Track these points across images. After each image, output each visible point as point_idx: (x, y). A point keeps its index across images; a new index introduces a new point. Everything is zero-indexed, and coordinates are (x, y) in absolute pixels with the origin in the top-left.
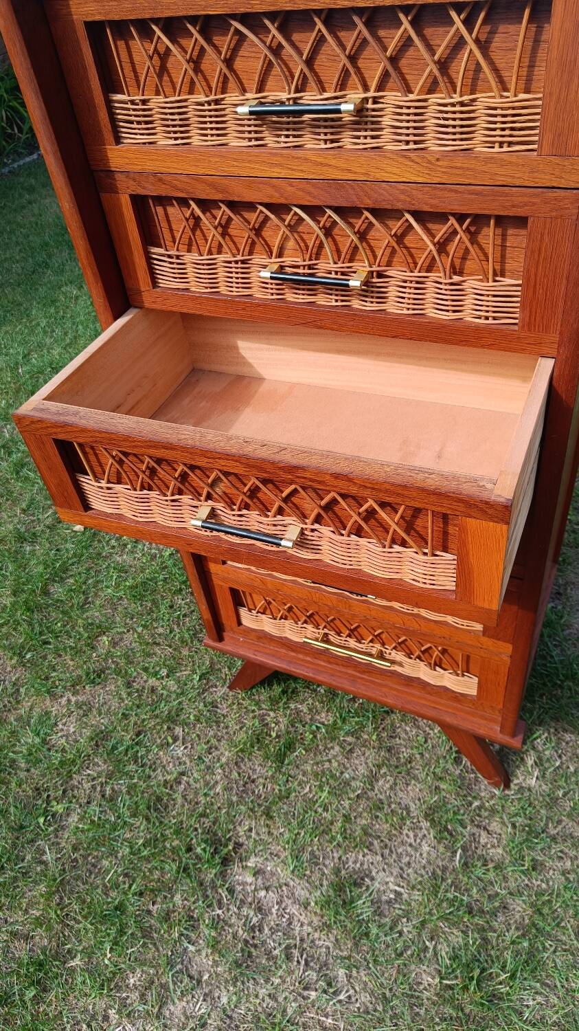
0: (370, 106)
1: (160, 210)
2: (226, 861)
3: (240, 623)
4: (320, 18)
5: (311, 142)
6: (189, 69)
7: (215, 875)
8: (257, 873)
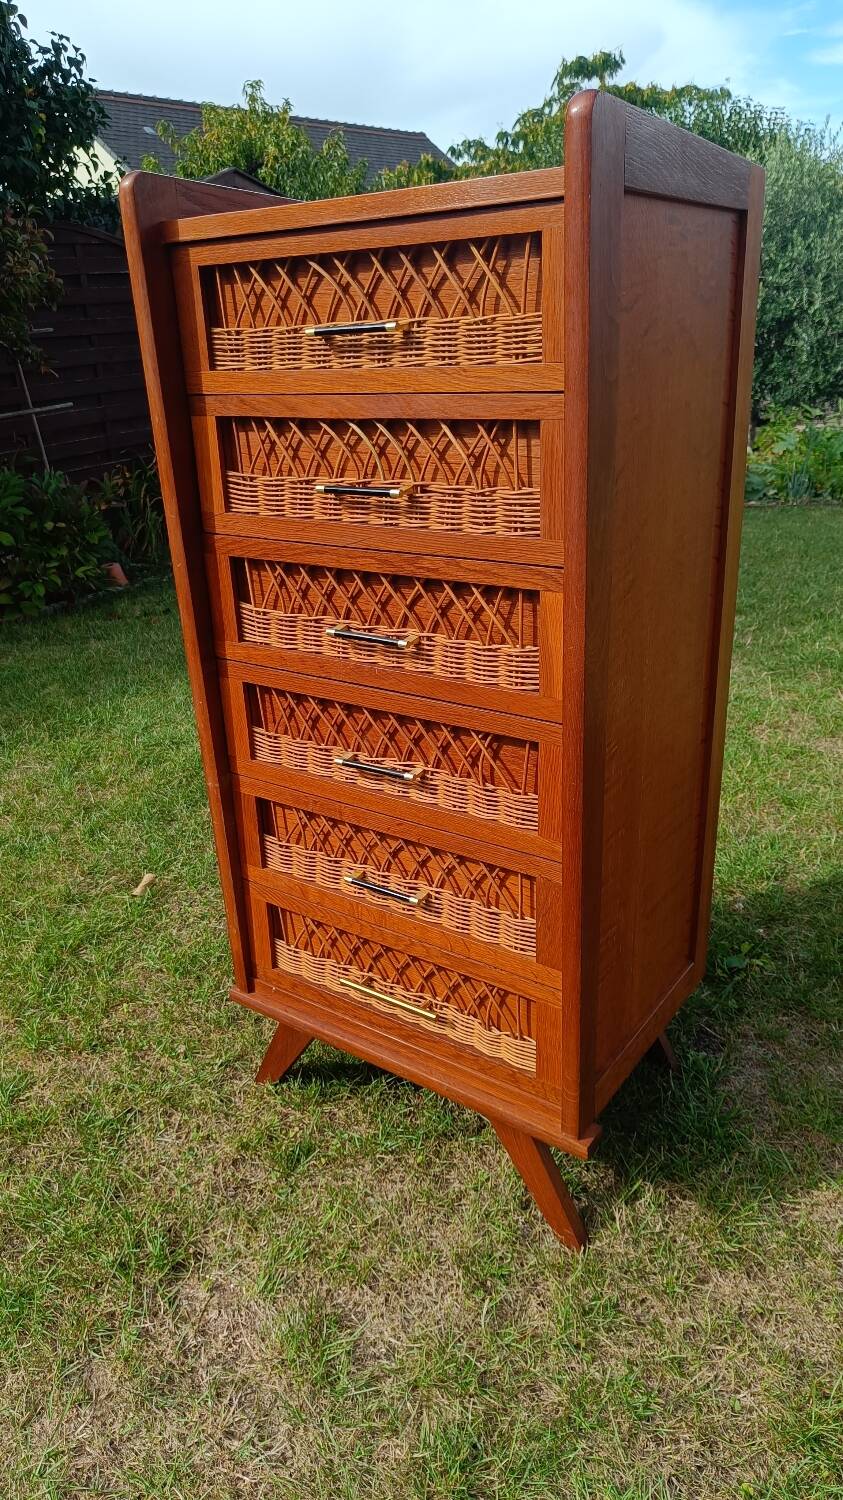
0: (415, 329)
1: (242, 435)
2: (179, 1267)
3: (275, 965)
4: (376, 257)
5: (367, 364)
6: (277, 306)
7: (161, 1280)
8: (215, 1288)
